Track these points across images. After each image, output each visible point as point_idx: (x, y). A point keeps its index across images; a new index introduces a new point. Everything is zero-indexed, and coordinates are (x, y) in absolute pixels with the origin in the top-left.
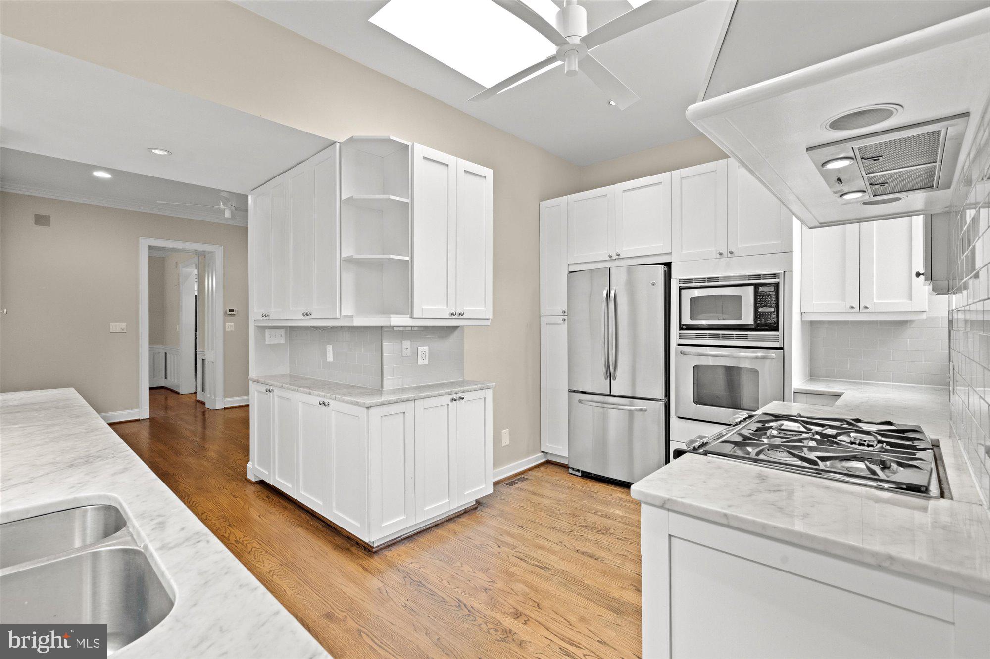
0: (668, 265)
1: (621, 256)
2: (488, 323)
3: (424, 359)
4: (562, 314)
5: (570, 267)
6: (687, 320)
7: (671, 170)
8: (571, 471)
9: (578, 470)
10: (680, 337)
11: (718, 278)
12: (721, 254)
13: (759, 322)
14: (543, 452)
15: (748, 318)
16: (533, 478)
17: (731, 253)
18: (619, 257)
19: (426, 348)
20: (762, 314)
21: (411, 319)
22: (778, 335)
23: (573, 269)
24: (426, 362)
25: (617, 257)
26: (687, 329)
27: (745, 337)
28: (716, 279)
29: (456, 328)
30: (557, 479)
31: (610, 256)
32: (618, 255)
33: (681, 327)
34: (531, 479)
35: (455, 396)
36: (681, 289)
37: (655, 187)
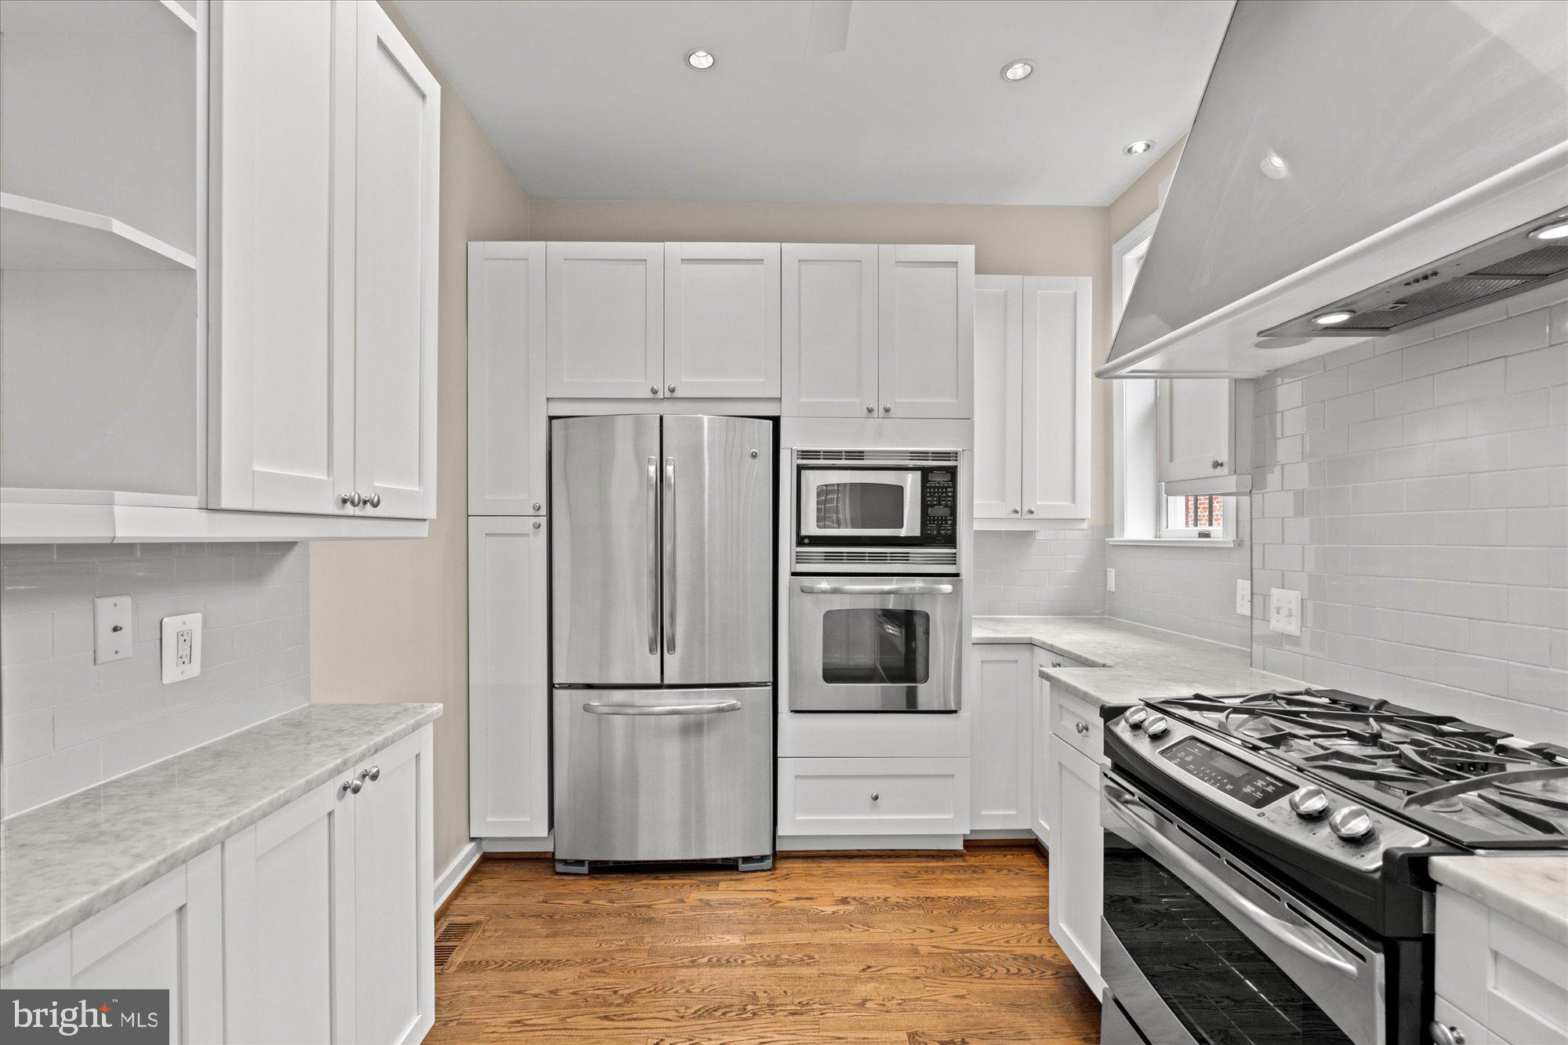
0: (776, 421)
1: (677, 394)
2: (422, 530)
3: (185, 659)
4: (532, 512)
5: (552, 405)
6: (811, 528)
7: (781, 241)
8: (560, 868)
9: (580, 863)
10: (800, 559)
11: (863, 452)
12: (870, 411)
13: (929, 532)
14: (472, 839)
15: (911, 526)
16: (481, 918)
17: (887, 410)
18: (672, 396)
19: (194, 620)
20: (933, 519)
21: (205, 515)
22: (955, 554)
23: (557, 409)
24: (194, 670)
25: (668, 394)
26: (810, 544)
27: (905, 558)
28: (860, 455)
29: (286, 546)
30: (541, 898)
31: (655, 392)
32: (672, 391)
33: (801, 541)
34: (478, 923)
35: (351, 777)
36: (800, 468)
37: (749, 266)
